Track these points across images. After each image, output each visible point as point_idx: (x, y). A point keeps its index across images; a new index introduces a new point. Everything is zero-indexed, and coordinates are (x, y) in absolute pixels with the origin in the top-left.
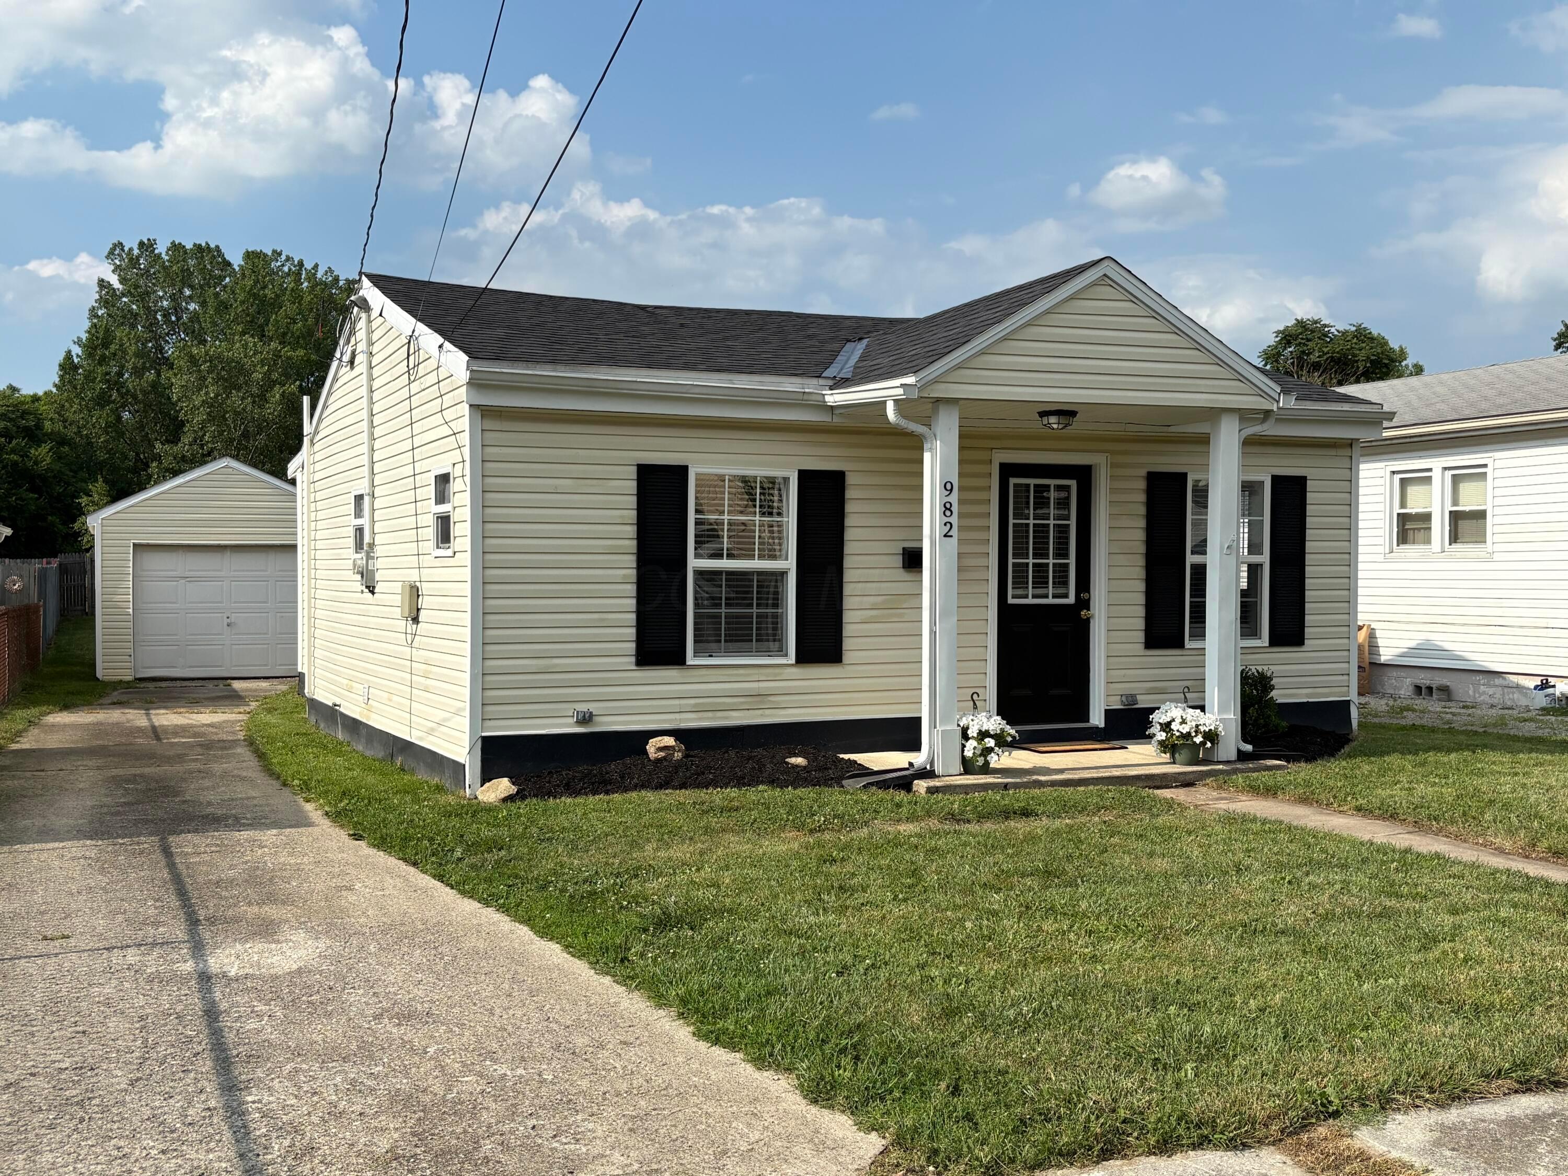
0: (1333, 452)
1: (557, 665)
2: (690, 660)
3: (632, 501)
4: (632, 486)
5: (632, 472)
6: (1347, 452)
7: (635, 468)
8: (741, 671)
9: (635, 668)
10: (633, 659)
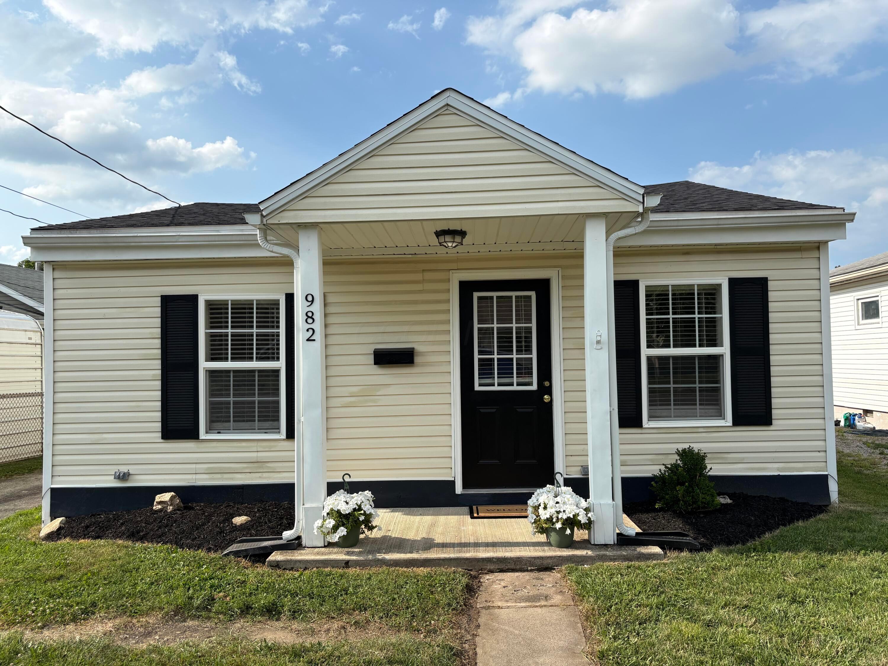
0: (798, 255)
1: (105, 439)
2: (203, 435)
3: (158, 322)
4: (158, 311)
5: (158, 301)
6: (815, 254)
7: (160, 298)
8: (244, 444)
9: (162, 441)
10: (160, 435)
